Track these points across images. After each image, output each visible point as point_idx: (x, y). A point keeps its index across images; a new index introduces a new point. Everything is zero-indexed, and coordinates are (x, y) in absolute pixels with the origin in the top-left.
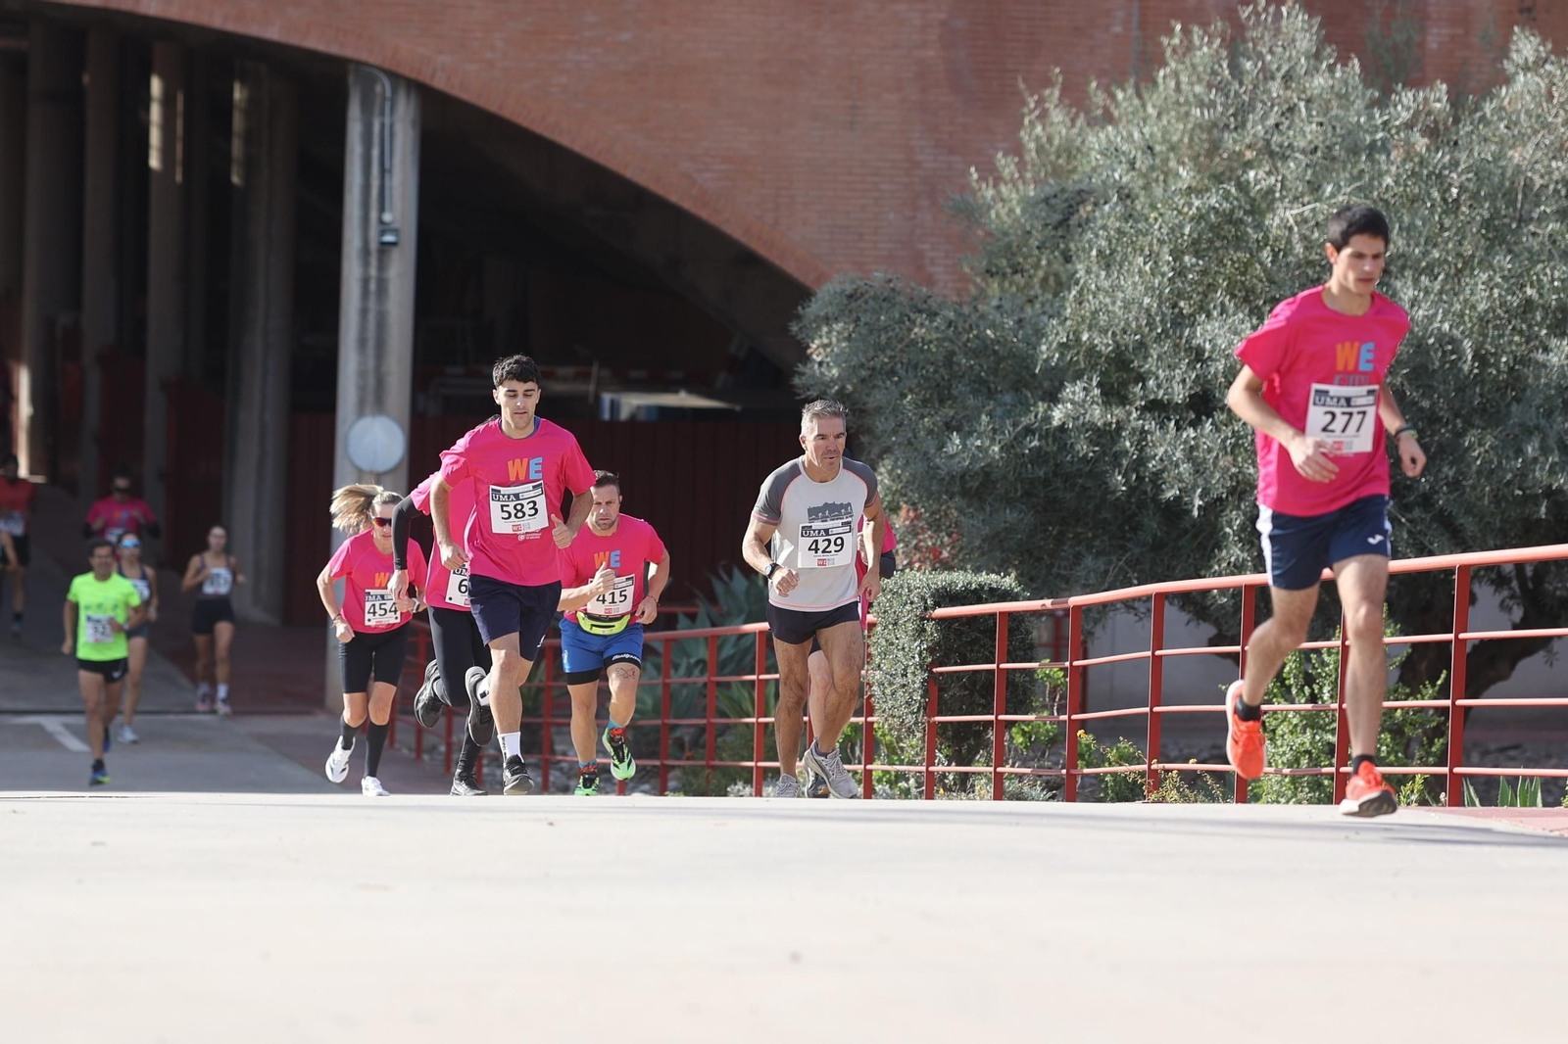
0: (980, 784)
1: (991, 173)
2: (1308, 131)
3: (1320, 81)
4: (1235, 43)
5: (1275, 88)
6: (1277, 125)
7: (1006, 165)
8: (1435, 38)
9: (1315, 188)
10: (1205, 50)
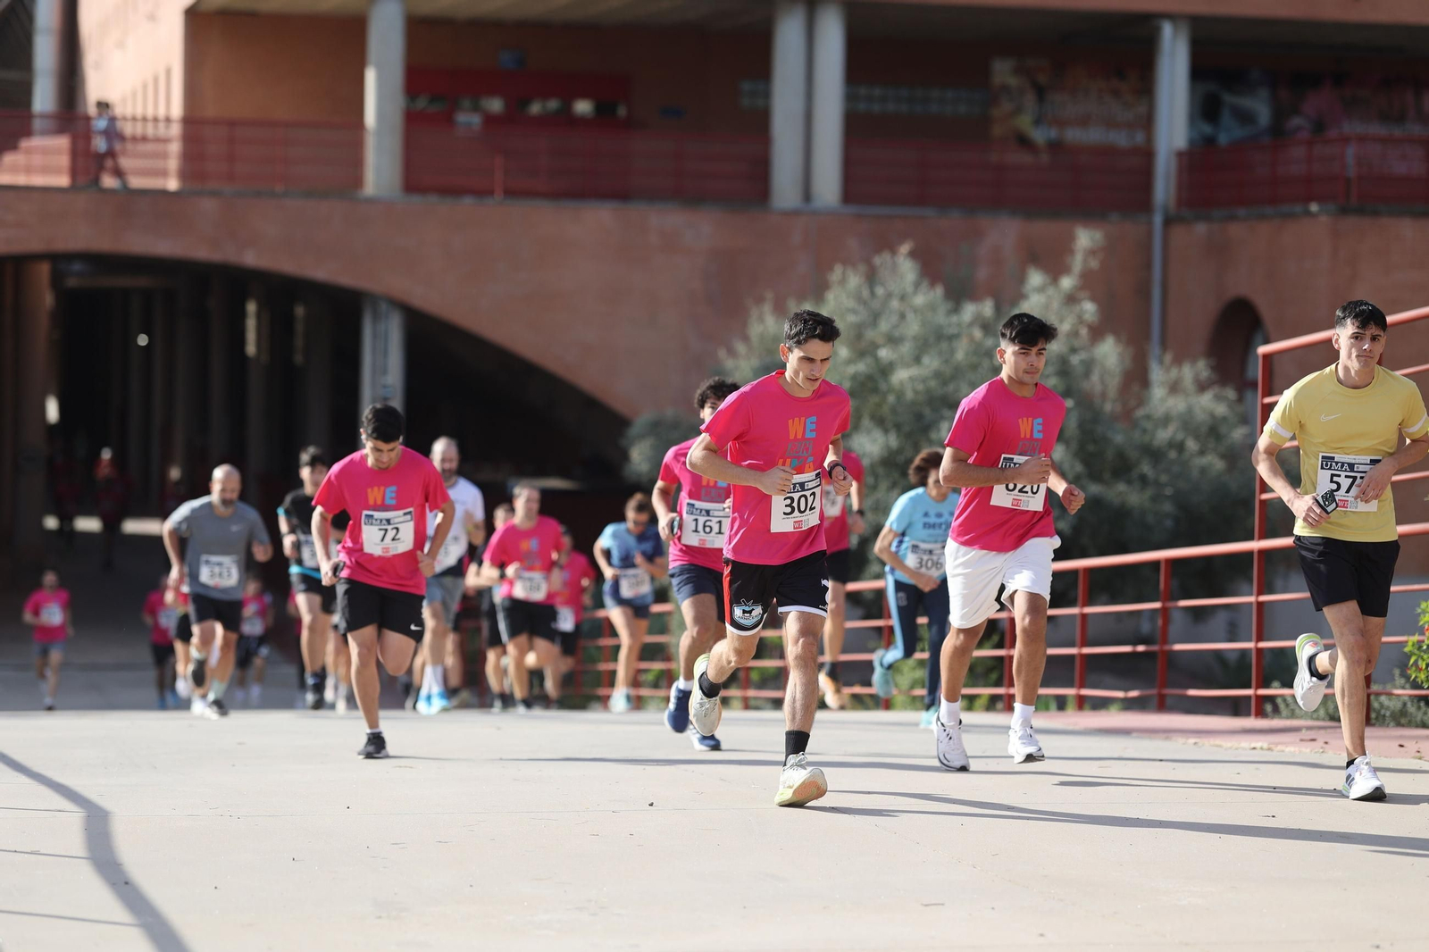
0: (736, 704)
1: (732, 352)
2: (913, 327)
3: (919, 300)
4: (872, 277)
5: (895, 304)
6: (896, 326)
7: (741, 348)
8: (982, 273)
9: (917, 360)
10: (855, 280)
